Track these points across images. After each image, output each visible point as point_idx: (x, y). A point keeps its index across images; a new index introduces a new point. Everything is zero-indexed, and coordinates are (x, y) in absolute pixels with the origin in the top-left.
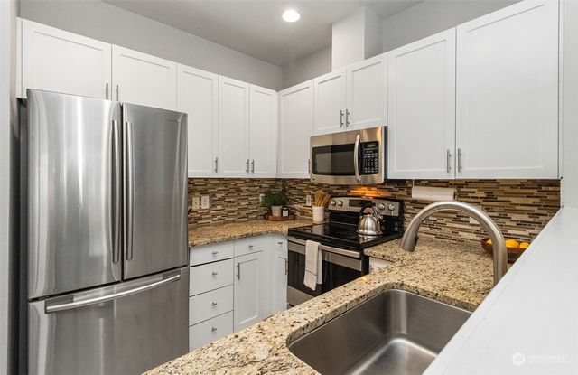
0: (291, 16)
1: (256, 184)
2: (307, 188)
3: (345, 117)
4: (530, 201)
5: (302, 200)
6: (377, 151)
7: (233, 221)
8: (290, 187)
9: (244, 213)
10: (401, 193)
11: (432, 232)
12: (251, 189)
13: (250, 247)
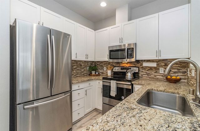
0: (103, 4)
1: (86, 63)
2: (104, 65)
3: (121, 40)
4: (177, 66)
5: (102, 69)
6: (133, 51)
7: (79, 76)
8: (98, 65)
9: (82, 74)
10: (138, 65)
11: (148, 77)
12: (85, 65)
13: (89, 84)
